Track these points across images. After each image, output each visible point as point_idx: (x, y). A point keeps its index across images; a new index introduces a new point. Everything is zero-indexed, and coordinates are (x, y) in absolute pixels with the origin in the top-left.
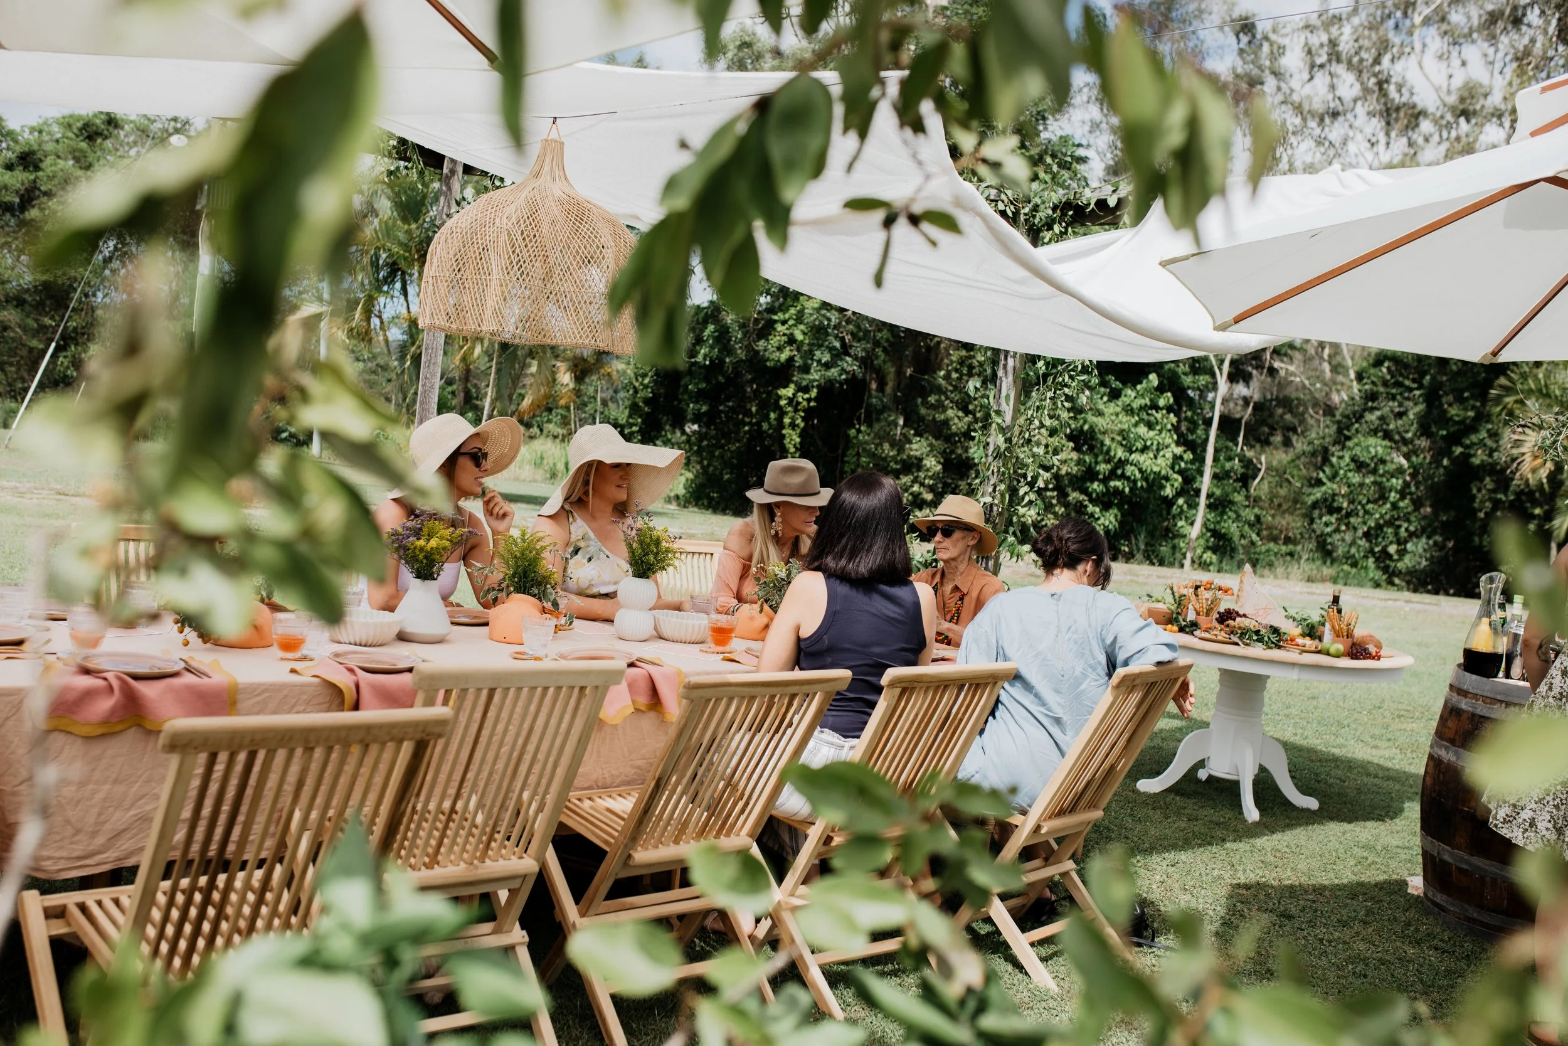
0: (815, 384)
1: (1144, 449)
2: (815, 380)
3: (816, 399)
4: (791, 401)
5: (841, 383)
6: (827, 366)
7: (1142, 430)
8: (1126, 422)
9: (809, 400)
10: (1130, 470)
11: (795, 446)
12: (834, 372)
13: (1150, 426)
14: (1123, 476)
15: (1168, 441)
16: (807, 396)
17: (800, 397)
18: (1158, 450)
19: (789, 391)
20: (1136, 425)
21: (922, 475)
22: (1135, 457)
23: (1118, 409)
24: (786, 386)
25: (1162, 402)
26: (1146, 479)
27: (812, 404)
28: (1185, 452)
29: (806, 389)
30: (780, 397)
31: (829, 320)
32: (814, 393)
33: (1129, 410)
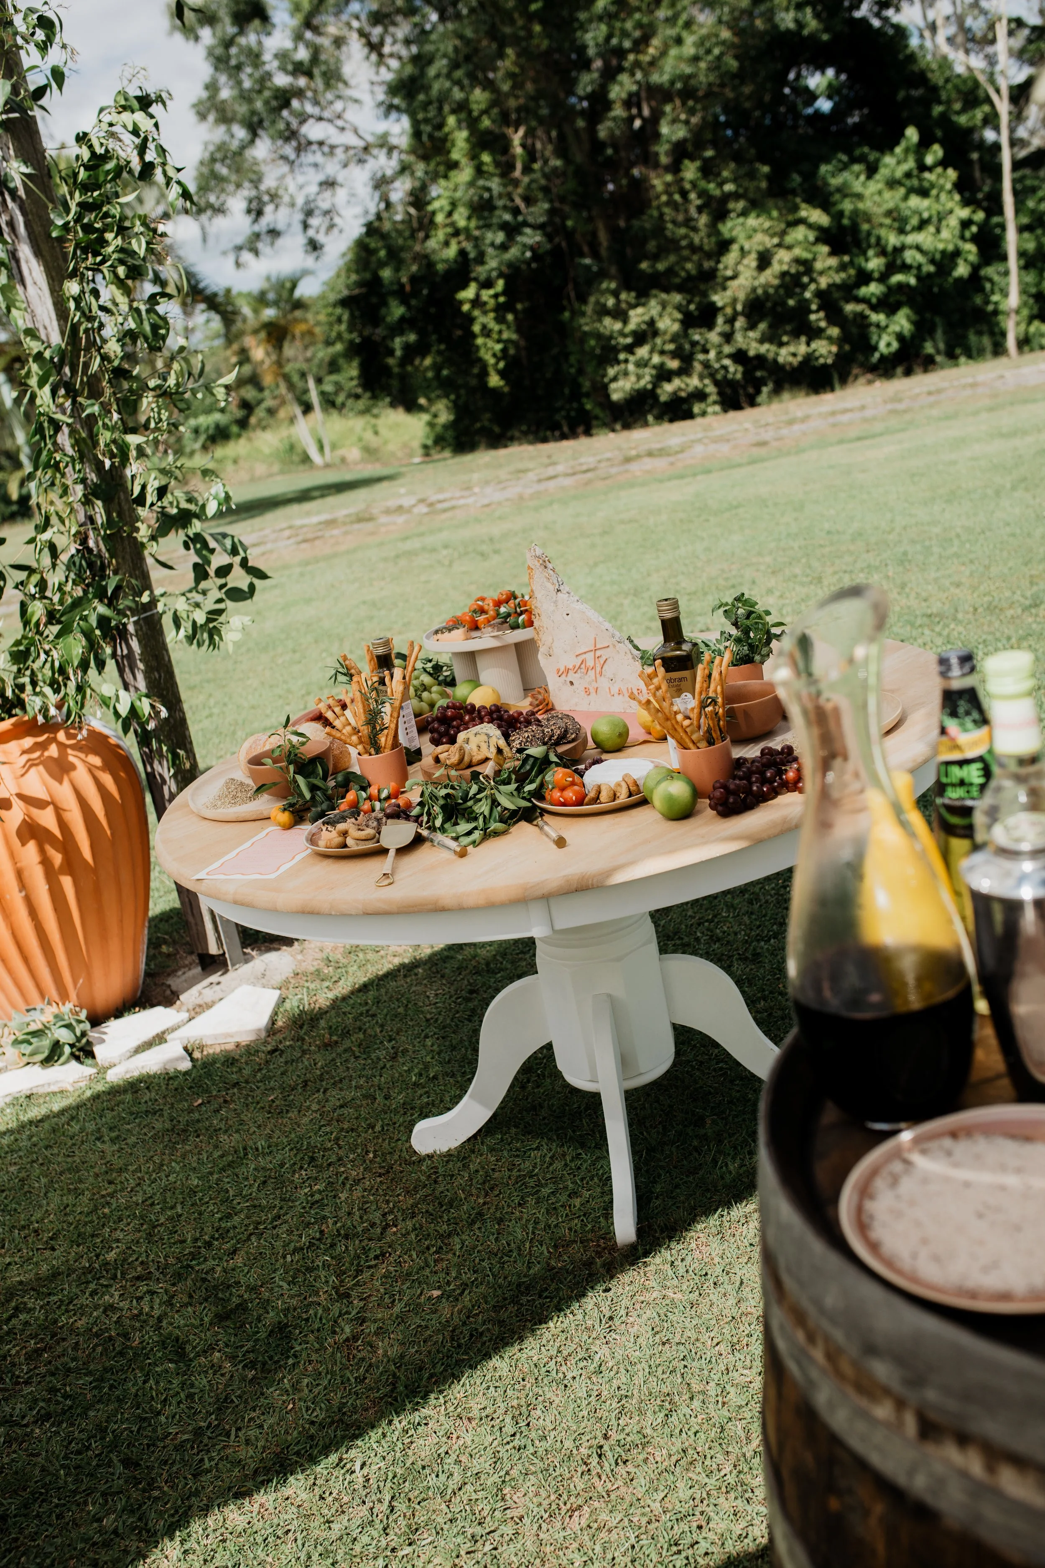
0: (494, 274)
1: (923, 224)
2: (493, 270)
3: (504, 293)
4: (476, 302)
5: (528, 263)
6: (504, 247)
7: (915, 201)
8: (892, 198)
9: (496, 296)
10: (910, 256)
11: (494, 355)
12: (513, 252)
13: (924, 193)
14: (905, 268)
15: (950, 205)
16: (491, 292)
17: (486, 295)
18: (940, 220)
19: (469, 293)
20: (906, 198)
21: (658, 341)
22: (911, 239)
23: (880, 186)
24: (464, 286)
25: (929, 160)
26: (932, 261)
27: (502, 299)
28: (974, 212)
29: (488, 284)
30: (461, 303)
31: (489, 190)
32: (500, 284)
33: (892, 183)
